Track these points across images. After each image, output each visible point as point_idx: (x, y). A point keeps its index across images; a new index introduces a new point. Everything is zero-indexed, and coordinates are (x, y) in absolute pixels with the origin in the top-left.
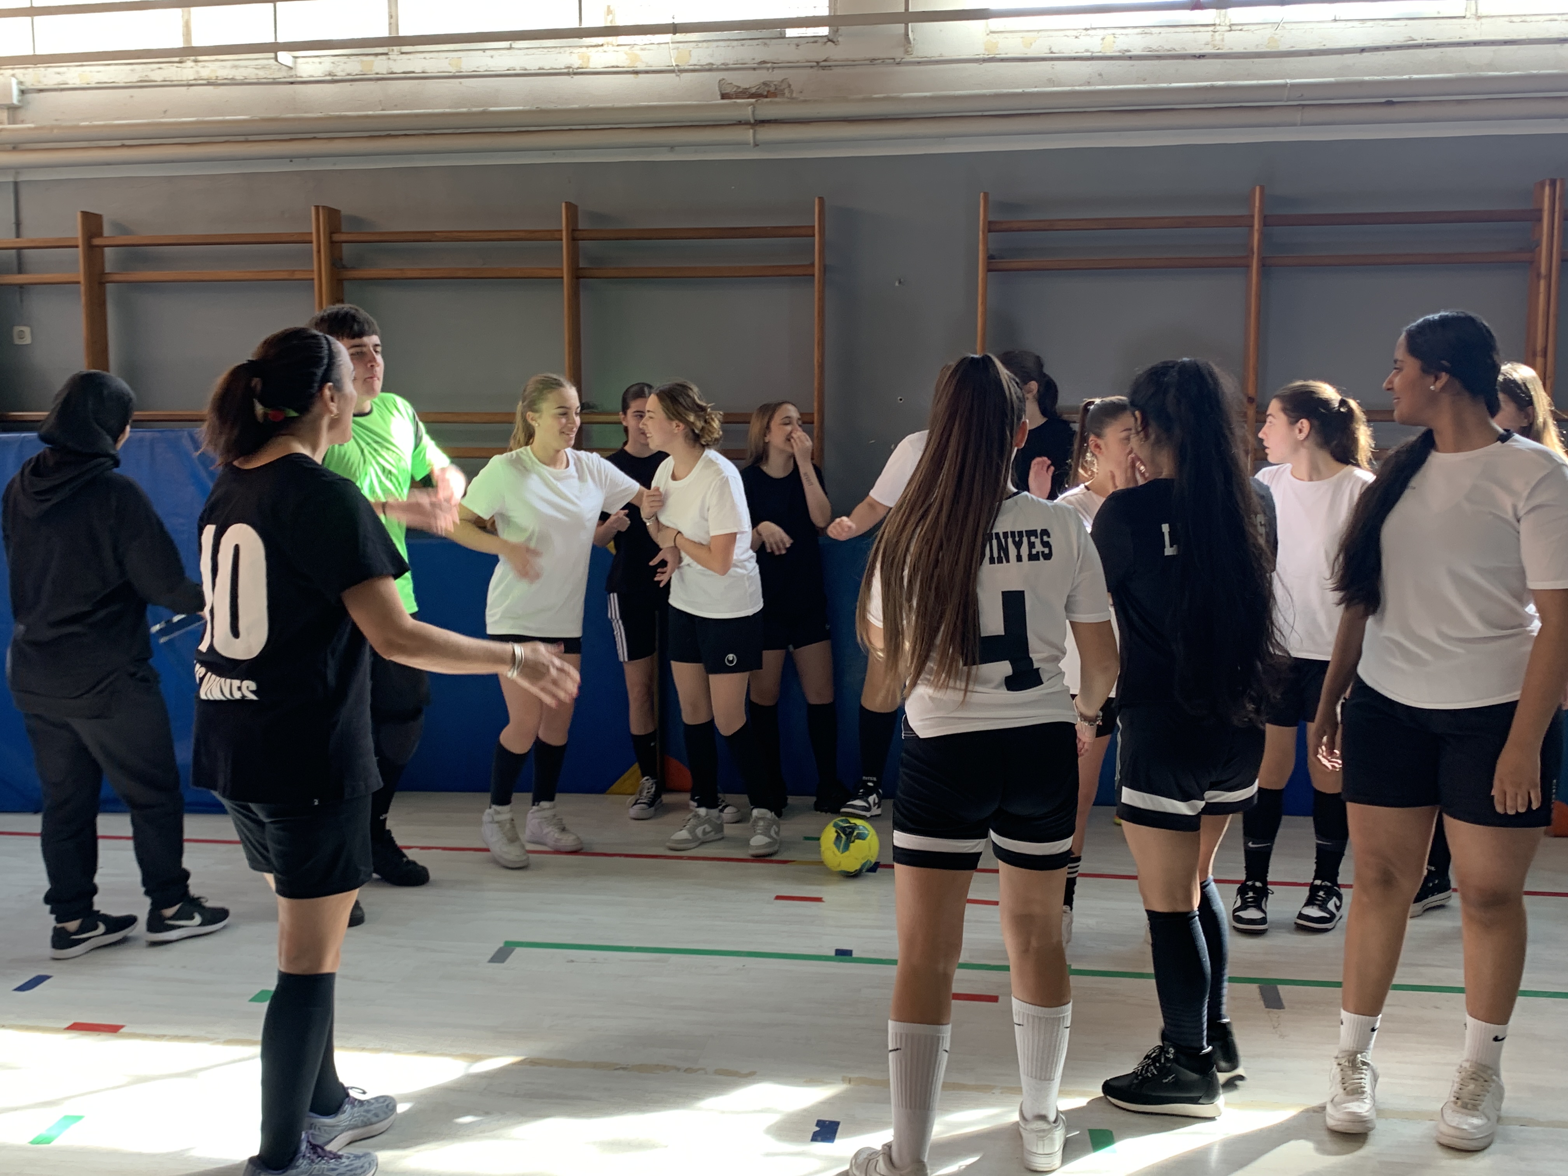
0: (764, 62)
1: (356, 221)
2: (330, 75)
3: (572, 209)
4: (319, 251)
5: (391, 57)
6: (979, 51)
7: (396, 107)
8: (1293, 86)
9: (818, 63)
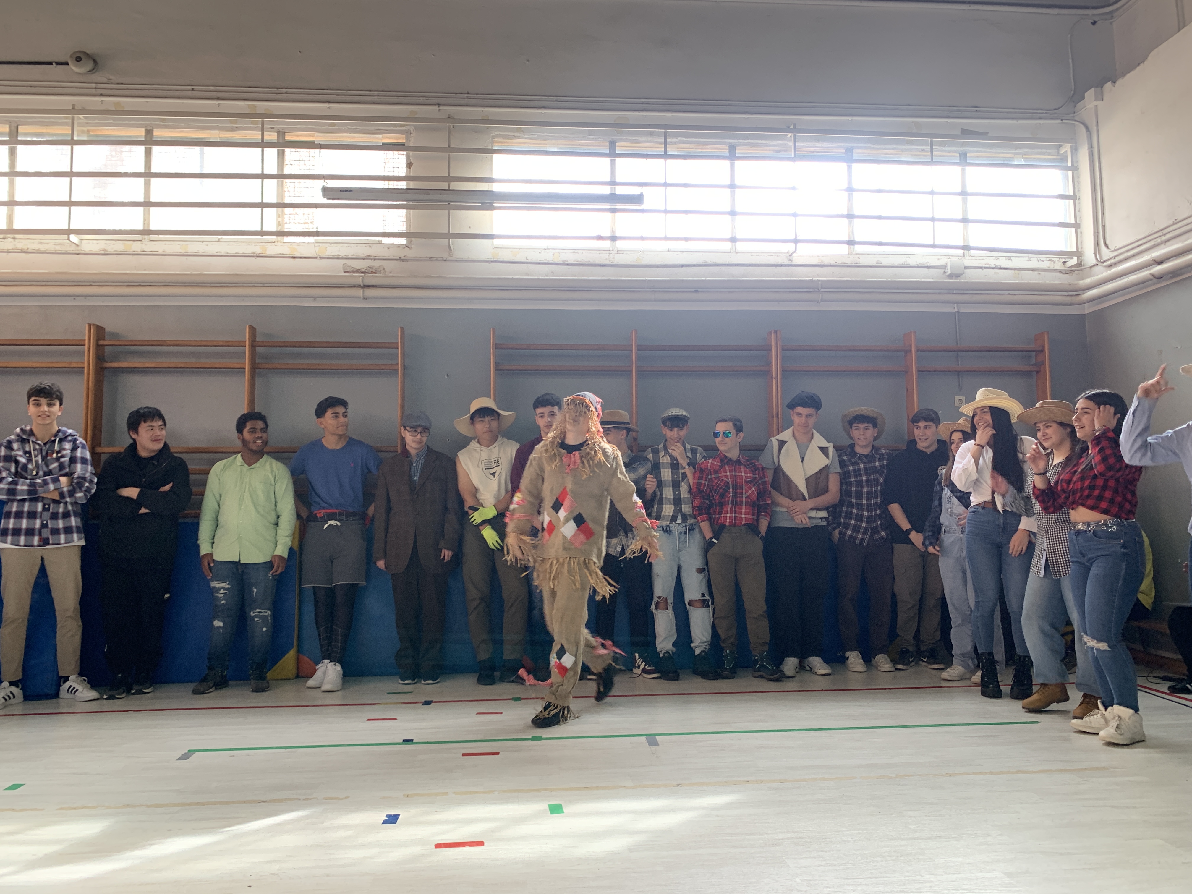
0: (369, 256)
1: (114, 335)
2: (103, 250)
3: (253, 331)
4: (89, 351)
5: (144, 242)
6: (488, 256)
7: (145, 270)
8: (649, 281)
9: (400, 258)
